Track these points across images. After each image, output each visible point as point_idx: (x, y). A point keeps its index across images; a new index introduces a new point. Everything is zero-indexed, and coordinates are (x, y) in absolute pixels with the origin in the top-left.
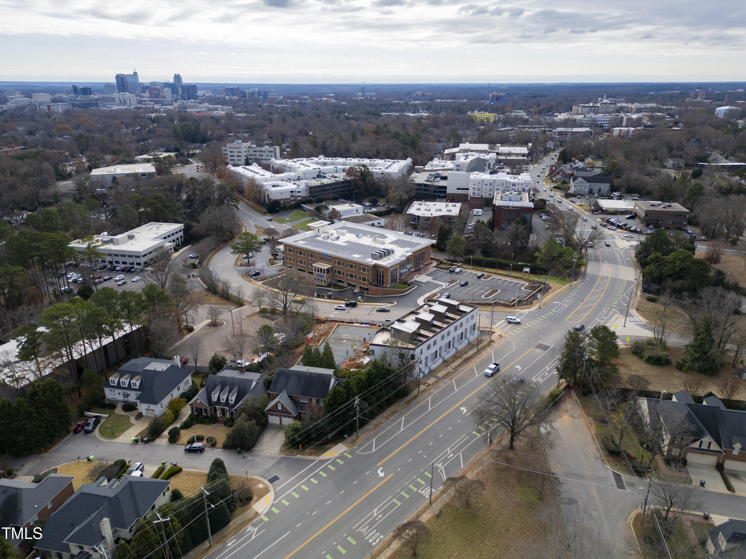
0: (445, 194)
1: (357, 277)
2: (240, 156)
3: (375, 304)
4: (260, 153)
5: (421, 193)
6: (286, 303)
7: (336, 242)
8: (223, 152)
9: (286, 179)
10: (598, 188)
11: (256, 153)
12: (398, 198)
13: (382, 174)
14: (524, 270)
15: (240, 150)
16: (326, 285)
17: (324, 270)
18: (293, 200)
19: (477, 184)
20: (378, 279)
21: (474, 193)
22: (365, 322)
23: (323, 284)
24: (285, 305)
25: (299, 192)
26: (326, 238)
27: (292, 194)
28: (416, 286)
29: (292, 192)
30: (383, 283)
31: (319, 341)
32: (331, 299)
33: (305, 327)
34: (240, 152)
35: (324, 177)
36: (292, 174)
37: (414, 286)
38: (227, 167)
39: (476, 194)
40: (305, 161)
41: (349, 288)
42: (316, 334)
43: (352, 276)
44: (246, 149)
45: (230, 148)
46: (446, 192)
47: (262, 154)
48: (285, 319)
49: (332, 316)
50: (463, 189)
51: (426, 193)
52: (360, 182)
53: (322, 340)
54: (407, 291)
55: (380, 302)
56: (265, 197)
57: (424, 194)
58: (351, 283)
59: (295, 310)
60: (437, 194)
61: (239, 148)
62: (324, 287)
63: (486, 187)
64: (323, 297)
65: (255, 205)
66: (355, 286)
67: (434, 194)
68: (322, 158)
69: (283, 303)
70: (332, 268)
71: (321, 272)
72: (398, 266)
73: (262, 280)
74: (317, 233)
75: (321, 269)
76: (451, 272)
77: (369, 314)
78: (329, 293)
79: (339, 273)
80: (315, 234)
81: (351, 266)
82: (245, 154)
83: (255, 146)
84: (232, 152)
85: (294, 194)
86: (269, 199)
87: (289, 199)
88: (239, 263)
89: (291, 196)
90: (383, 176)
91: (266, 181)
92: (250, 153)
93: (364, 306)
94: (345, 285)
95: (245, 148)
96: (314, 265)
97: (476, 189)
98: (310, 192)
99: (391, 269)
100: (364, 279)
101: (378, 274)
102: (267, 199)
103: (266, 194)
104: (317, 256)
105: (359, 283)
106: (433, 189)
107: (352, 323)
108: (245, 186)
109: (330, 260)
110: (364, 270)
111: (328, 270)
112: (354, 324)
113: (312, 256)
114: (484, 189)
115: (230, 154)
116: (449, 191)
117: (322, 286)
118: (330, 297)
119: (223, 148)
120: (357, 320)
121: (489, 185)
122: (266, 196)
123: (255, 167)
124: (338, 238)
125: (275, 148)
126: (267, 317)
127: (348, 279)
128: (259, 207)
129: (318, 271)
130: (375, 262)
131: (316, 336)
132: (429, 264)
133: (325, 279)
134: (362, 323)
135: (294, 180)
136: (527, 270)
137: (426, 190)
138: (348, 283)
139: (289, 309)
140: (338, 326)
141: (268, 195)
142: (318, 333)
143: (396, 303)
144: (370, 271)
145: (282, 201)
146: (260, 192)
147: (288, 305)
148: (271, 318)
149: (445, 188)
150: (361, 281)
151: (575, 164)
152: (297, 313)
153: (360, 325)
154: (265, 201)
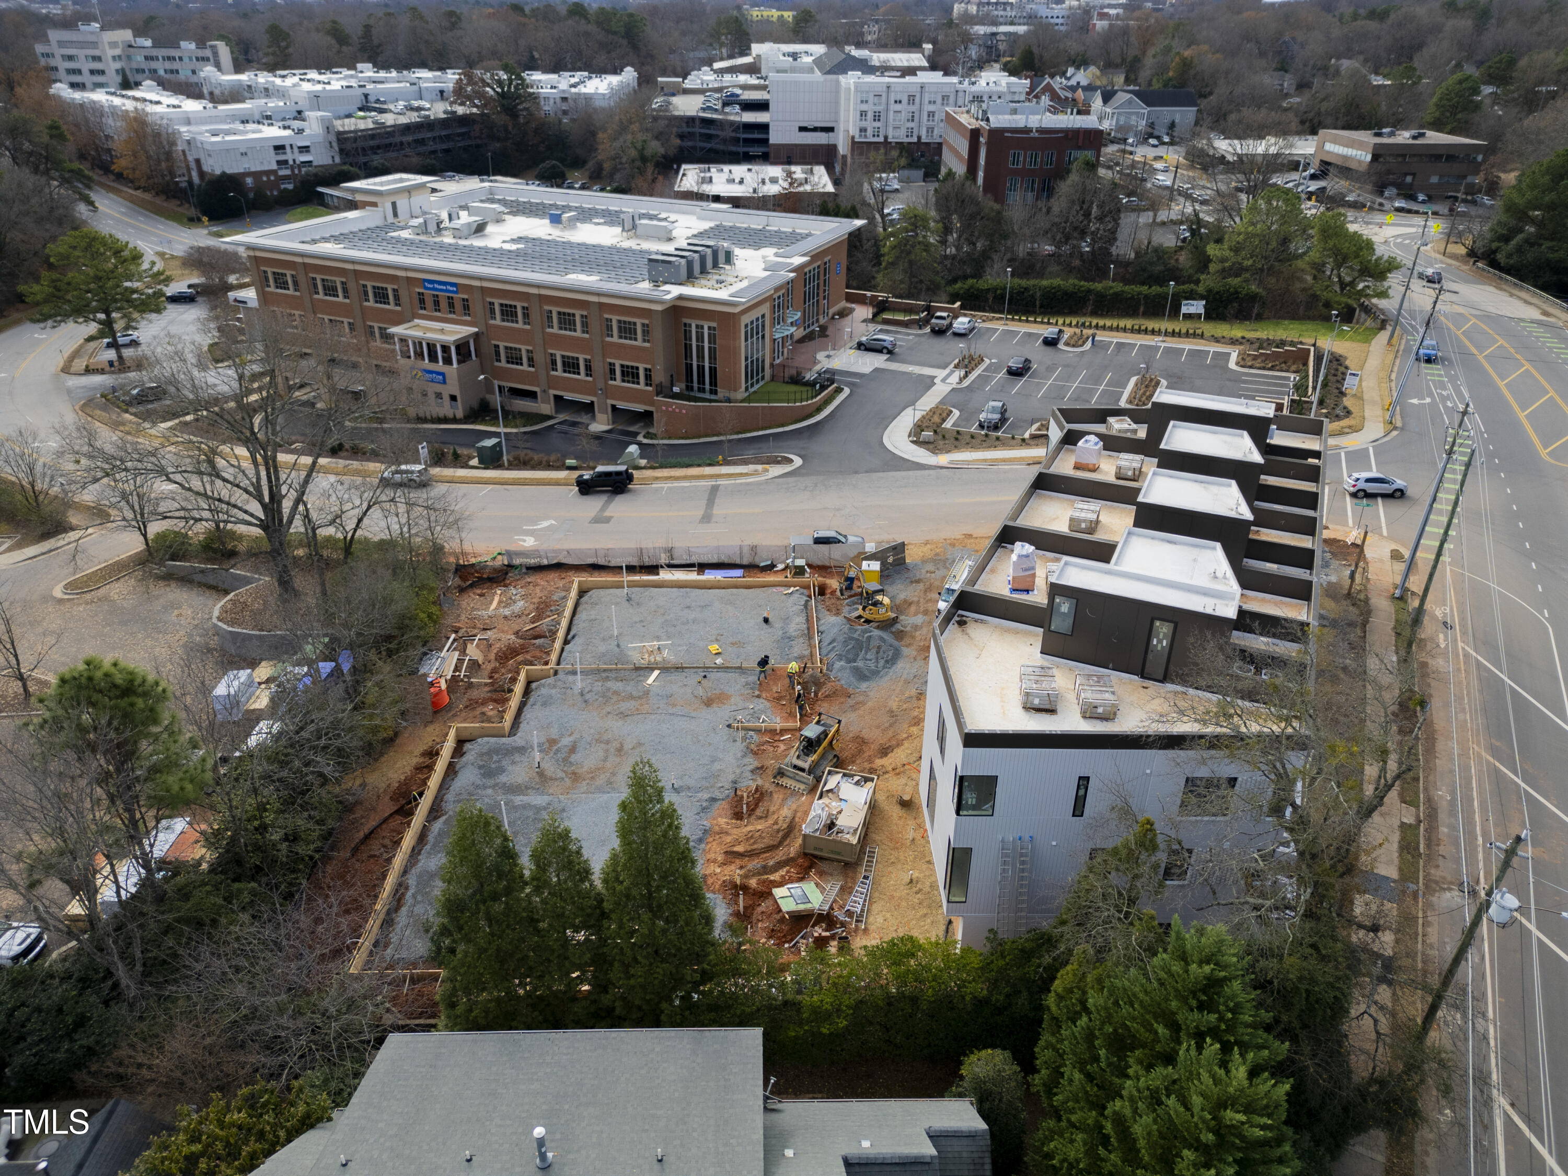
0: (764, 149)
1: (597, 366)
2: (102, 72)
3: (708, 470)
4: (168, 65)
5: (694, 148)
6: (276, 497)
7: (478, 242)
8: (43, 62)
9: (257, 116)
10: (1167, 121)
11: (154, 65)
12: (633, 153)
13: (564, 99)
14: (1184, 310)
15: (97, 53)
16: (460, 414)
17: (445, 349)
18: (286, 178)
19: (871, 99)
20: (689, 367)
21: (863, 130)
22: (714, 559)
23: (446, 409)
24: (272, 506)
25: (305, 149)
26: (432, 228)
27: (282, 158)
28: (847, 391)
29: (279, 148)
30: (714, 382)
31: (500, 694)
32: (500, 466)
33: (404, 624)
34: (97, 59)
35: (382, 111)
36: (274, 104)
37: (839, 390)
38: (52, 91)
39: (870, 132)
40: (313, 74)
41: (562, 417)
42: (473, 651)
43: (571, 365)
44: (117, 52)
45: (61, 44)
46: (766, 140)
47: (175, 65)
48: (285, 583)
49: (529, 542)
50: (815, 129)
51: (708, 146)
52: (501, 119)
53: (519, 688)
54: (819, 410)
55: (727, 463)
56: (189, 169)
57: (702, 149)
58: (568, 396)
59: (330, 531)
60: (742, 149)
61: (94, 45)
62: (455, 420)
63: (898, 107)
64: (458, 461)
65: (159, 201)
66: (589, 408)
67: (733, 149)
68: (367, 71)
69: (259, 497)
70: (476, 336)
71: (433, 358)
72: (765, 309)
73: (175, 415)
74: (391, 219)
75: (431, 347)
76: (939, 332)
77: (707, 518)
78: (489, 443)
79: (514, 357)
80: (380, 222)
81: (567, 321)
82: (118, 65)
83: (148, 43)
84: (70, 58)
85: (289, 156)
86: (202, 174)
87: (274, 172)
88: (80, 364)
89: (279, 163)
90: (564, 107)
91: (188, 122)
92: (135, 66)
93: (666, 485)
94: (546, 408)
95: (113, 45)
96: (397, 330)
97: (870, 115)
98: (341, 151)
99: (746, 319)
100: (630, 374)
101: (688, 348)
102: (194, 174)
103: (190, 159)
104: (403, 294)
105: (607, 392)
106: (728, 133)
107: (653, 569)
108: (117, 144)
109: (466, 308)
110: (627, 330)
111: (462, 348)
112: (665, 575)
113: (381, 296)
114: (891, 114)
115: (63, 65)
116: (775, 138)
117: (445, 420)
118: (491, 459)
119: (39, 48)
120: (670, 551)
121: (905, 101)
122: (193, 165)
123: (148, 91)
124: (480, 229)
125: (213, 47)
126: (185, 580)
127: (553, 383)
128: (173, 205)
129: (420, 355)
130: (674, 291)
131: (475, 665)
132: (843, 314)
133: (453, 387)
134: (702, 567)
135: (284, 119)
136: (1196, 307)
137: (709, 137)
138: (558, 399)
139: (298, 526)
140: (582, 593)
141: (198, 161)
142: (487, 645)
143: (798, 461)
144: (658, 334)
145: (249, 180)
146: (169, 155)
147: (287, 505)
148: (211, 580)
149: (764, 127)
150: (618, 382)
151: (1068, 79)
152: (348, 546)
153: (692, 576)
154: (190, 182)
